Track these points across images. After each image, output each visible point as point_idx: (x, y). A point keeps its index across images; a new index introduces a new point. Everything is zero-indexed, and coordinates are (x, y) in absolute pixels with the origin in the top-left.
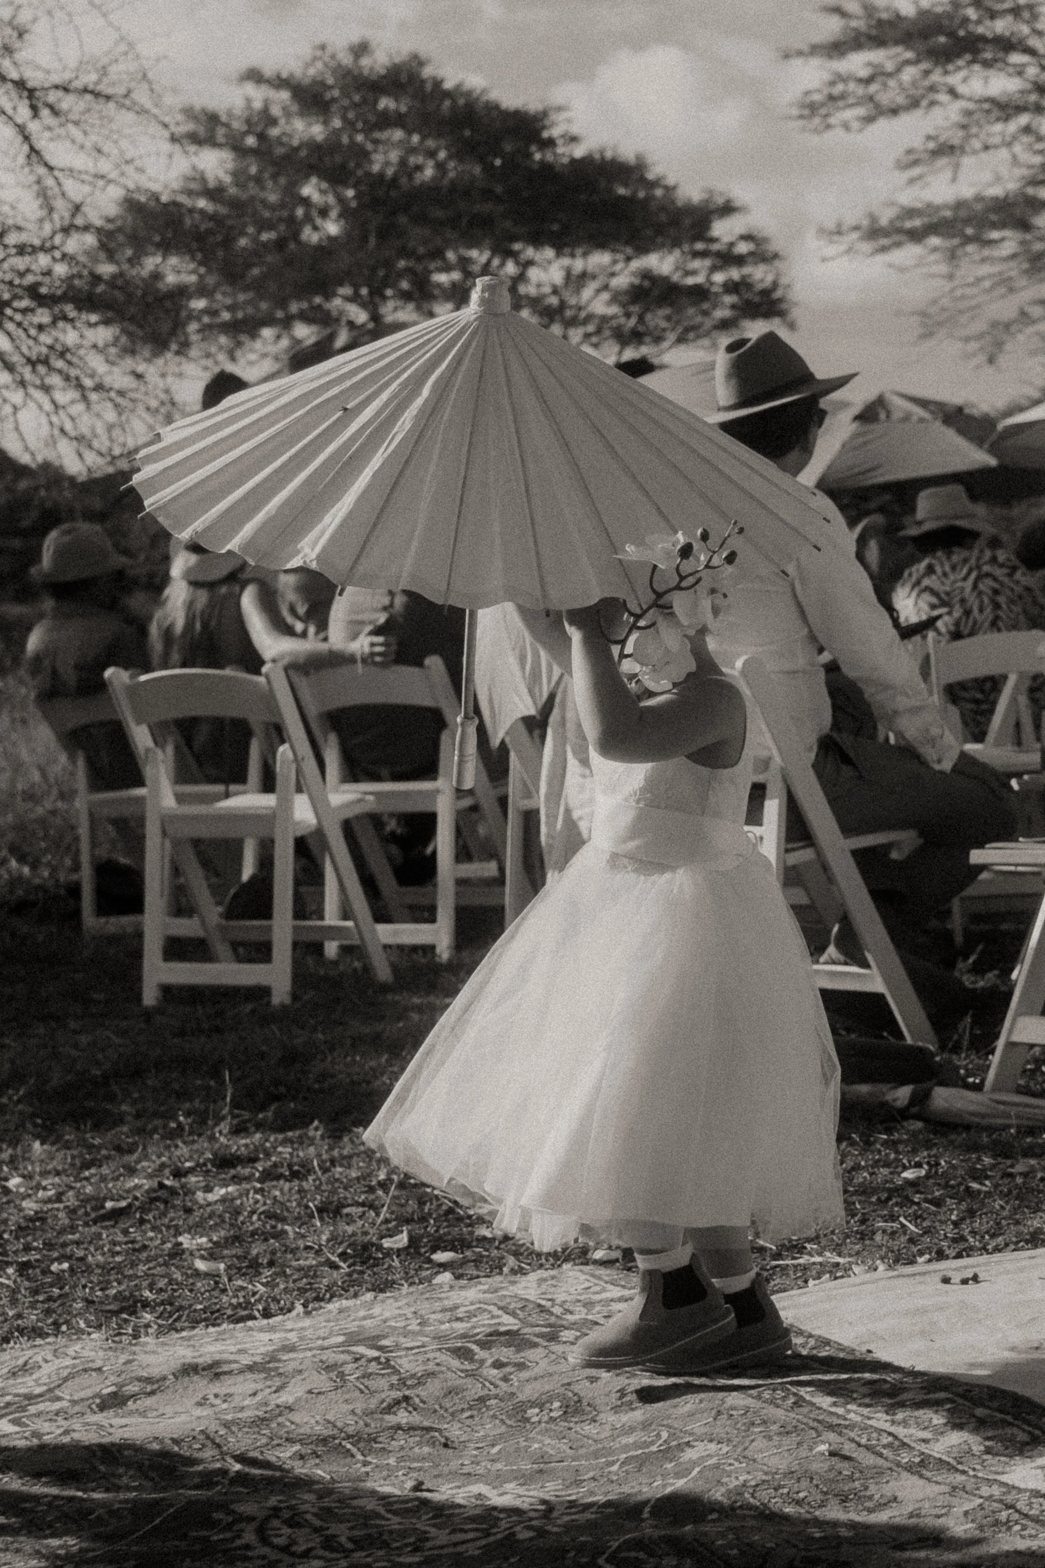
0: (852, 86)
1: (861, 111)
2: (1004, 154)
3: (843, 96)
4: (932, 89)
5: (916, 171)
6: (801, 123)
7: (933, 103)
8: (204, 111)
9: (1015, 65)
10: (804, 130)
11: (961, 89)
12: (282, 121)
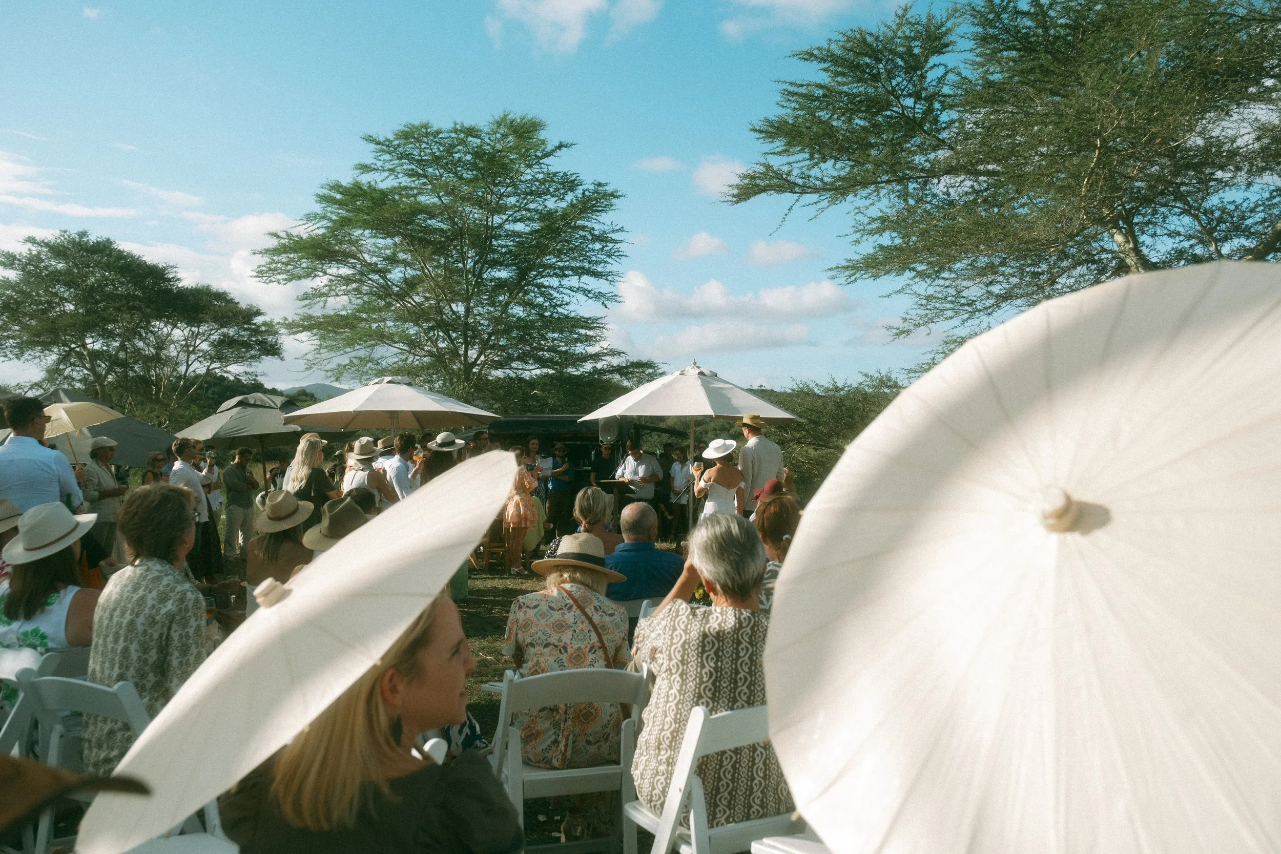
0: (279, 265)
1: (284, 276)
2: (345, 298)
3: (276, 269)
4: (316, 270)
5: (307, 302)
6: (257, 279)
7: (316, 276)
8: (8, 253)
9: (351, 263)
10: (259, 281)
11: (328, 271)
12: (46, 261)
